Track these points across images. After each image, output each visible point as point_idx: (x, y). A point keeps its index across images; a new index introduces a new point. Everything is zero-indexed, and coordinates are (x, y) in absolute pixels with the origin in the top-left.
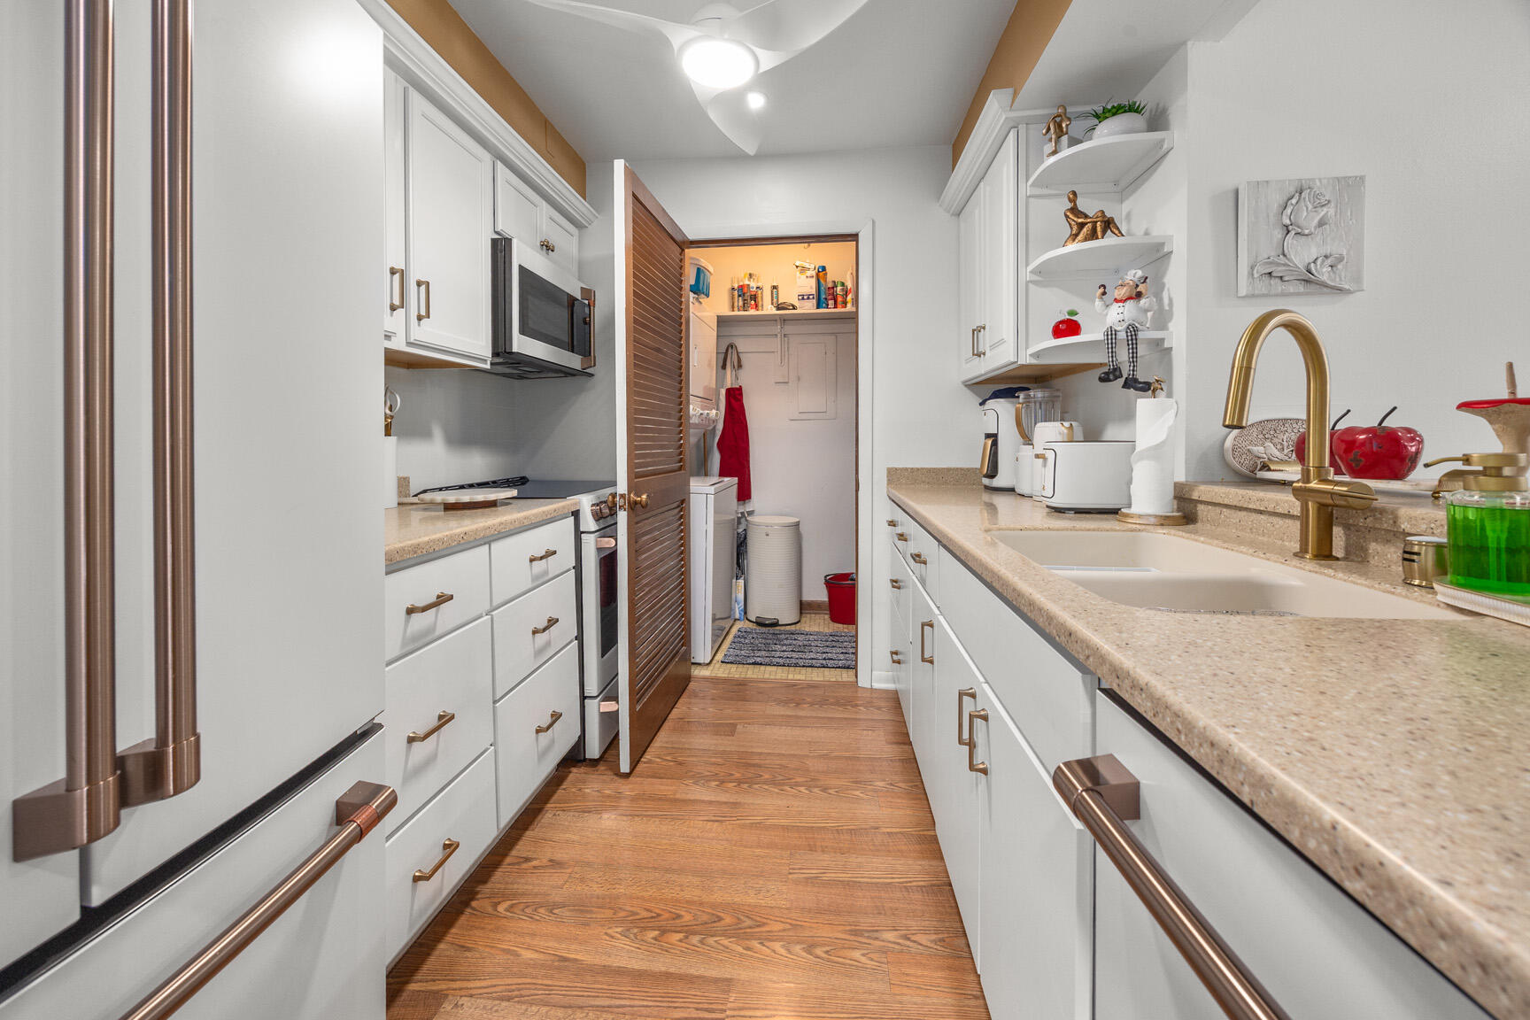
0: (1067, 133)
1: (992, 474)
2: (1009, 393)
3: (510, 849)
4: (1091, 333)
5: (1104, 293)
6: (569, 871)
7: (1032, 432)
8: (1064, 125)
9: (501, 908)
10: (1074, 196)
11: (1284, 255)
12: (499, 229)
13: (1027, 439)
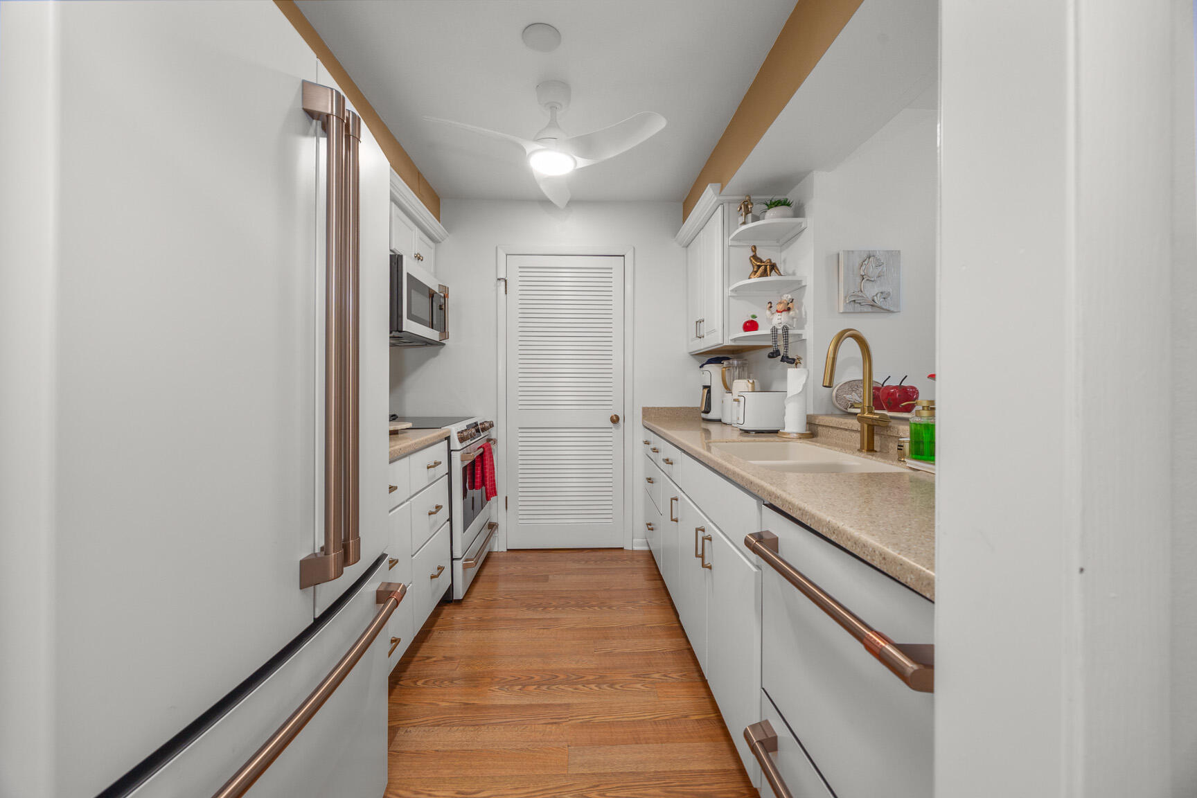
0: (751, 212)
1: (707, 412)
2: (717, 361)
3: (416, 653)
4: (764, 330)
5: (771, 307)
6: (458, 661)
7: (731, 385)
8: (749, 207)
9: (419, 683)
10: (754, 249)
11: (861, 291)
12: (393, 248)
13: (728, 389)
